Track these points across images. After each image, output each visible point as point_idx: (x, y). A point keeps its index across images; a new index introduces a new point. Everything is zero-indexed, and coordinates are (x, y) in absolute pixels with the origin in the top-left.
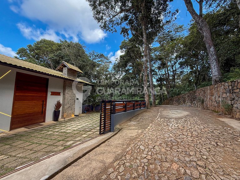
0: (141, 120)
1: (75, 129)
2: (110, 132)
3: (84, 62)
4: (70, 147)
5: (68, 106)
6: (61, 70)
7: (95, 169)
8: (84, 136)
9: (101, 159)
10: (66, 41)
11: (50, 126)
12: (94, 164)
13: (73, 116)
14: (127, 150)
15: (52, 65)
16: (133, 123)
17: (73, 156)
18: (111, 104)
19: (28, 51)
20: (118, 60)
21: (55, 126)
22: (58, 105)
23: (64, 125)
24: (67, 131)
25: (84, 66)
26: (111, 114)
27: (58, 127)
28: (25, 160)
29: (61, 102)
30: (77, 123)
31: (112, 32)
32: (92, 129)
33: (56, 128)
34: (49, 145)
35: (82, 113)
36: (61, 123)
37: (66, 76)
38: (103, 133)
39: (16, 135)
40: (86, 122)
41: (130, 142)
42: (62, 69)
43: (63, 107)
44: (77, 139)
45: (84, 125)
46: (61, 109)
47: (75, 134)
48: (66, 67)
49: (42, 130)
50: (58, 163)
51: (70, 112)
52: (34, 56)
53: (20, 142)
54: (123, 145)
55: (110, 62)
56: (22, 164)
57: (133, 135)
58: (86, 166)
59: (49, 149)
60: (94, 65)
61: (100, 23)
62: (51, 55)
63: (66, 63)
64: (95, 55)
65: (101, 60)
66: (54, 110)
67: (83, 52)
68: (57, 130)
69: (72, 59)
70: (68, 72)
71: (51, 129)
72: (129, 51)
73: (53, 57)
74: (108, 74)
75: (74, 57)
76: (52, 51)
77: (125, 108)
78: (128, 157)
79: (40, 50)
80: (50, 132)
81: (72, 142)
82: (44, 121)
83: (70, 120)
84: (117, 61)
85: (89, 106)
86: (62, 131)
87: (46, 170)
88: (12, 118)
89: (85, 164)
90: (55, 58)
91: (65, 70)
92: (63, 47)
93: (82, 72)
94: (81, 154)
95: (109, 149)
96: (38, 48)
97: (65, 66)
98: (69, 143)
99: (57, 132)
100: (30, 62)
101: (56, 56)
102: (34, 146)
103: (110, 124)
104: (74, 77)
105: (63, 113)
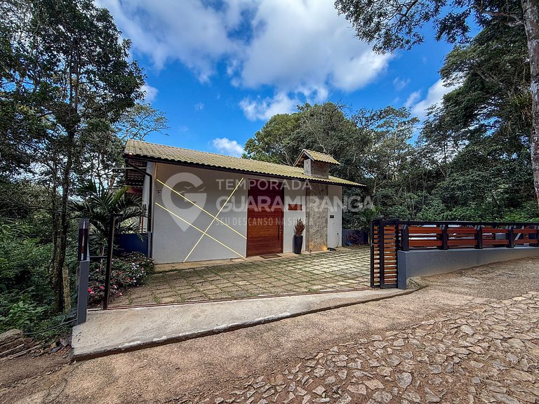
0: (504, 278)
1: (328, 270)
2: (397, 287)
3: (341, 139)
4: (316, 292)
5: (315, 229)
6: (301, 165)
7: (350, 327)
8: (341, 283)
9: (365, 319)
10: (307, 106)
11: (289, 260)
12: (350, 322)
13: (325, 249)
14: (423, 323)
15: (287, 157)
16: (466, 280)
17: (320, 304)
18: (397, 228)
19: (256, 142)
20: (434, 110)
21: (296, 260)
22: (300, 228)
23: (309, 262)
24: (314, 272)
25: (342, 149)
26: (396, 250)
27: (301, 263)
28: (266, 291)
29: (304, 223)
30: (331, 261)
31: (407, 46)
32: (358, 277)
33: (299, 263)
34: (290, 284)
35: (343, 246)
36: (305, 258)
37: (309, 176)
38: (379, 286)
39: (253, 264)
40: (348, 262)
41: (438, 312)
42: (303, 162)
43: (308, 231)
44: (328, 285)
45: (344, 267)
46: (304, 234)
47: (326, 278)
48: (309, 158)
49: (279, 264)
50: (300, 304)
51: (319, 241)
52: (263, 149)
53: (258, 272)
54: (418, 313)
55: (415, 120)
56: (263, 293)
57: (453, 303)
58: (337, 320)
59: (289, 287)
60: (365, 142)
61: (374, 42)
62: (286, 141)
63: (308, 152)
64: (366, 118)
65: (385, 122)
66: (293, 234)
67: (341, 118)
68: (299, 267)
69: (320, 139)
70: (312, 167)
71: (291, 264)
72: (476, 75)
73: (288, 144)
74: (406, 154)
75: (322, 135)
76: (287, 134)
77: (443, 241)
78: (419, 332)
79: (270, 136)
80: (290, 268)
81: (320, 287)
82: (282, 252)
83: (319, 256)
84: (431, 115)
85: (358, 232)
86: (307, 269)
87: (288, 307)
88: (248, 241)
89: (336, 316)
90: (292, 143)
91: (307, 164)
92: (302, 121)
93: (337, 163)
94: (332, 305)
95: (383, 311)
96: (268, 134)
97: (306, 158)
98: (315, 287)
99: (300, 269)
100: (260, 159)
101: (293, 140)
102: (272, 279)
103: (397, 272)
104: (323, 176)
105: (308, 241)
